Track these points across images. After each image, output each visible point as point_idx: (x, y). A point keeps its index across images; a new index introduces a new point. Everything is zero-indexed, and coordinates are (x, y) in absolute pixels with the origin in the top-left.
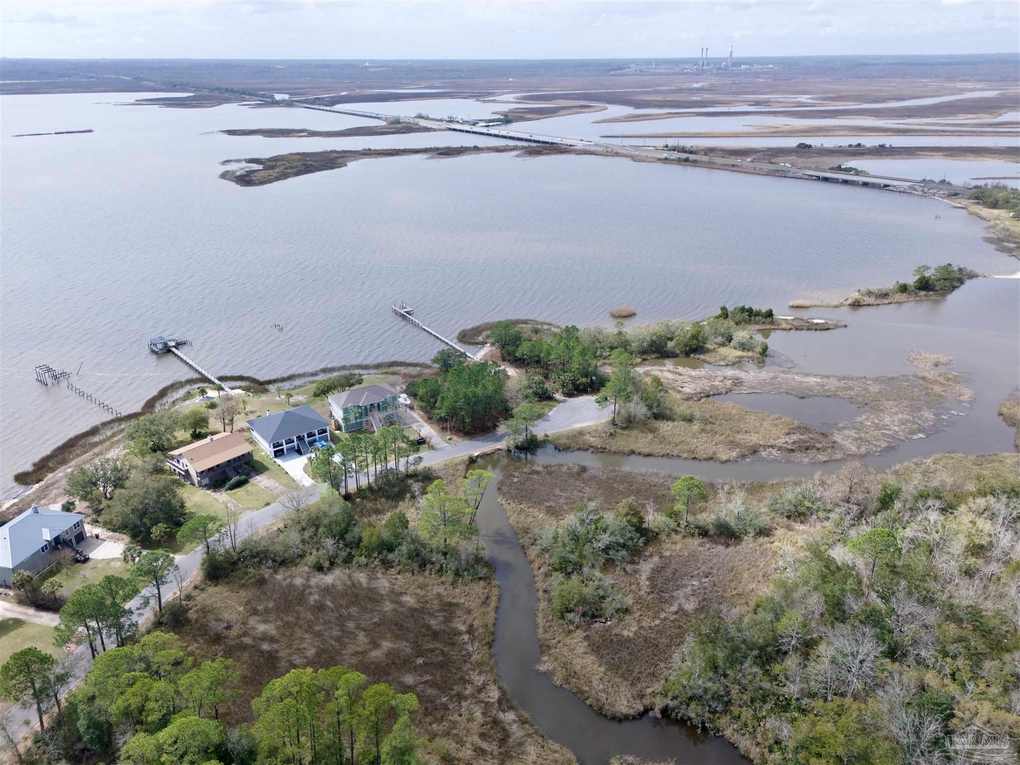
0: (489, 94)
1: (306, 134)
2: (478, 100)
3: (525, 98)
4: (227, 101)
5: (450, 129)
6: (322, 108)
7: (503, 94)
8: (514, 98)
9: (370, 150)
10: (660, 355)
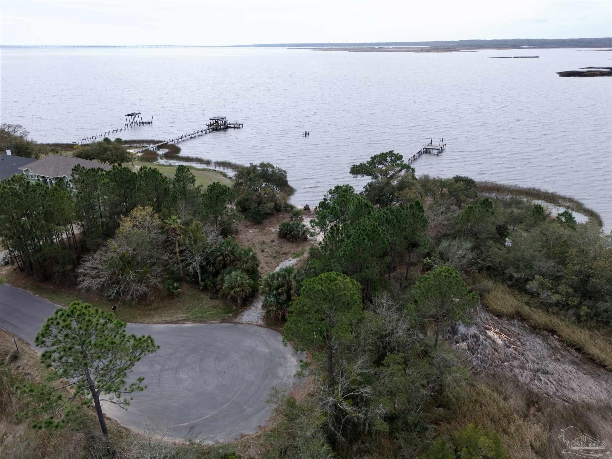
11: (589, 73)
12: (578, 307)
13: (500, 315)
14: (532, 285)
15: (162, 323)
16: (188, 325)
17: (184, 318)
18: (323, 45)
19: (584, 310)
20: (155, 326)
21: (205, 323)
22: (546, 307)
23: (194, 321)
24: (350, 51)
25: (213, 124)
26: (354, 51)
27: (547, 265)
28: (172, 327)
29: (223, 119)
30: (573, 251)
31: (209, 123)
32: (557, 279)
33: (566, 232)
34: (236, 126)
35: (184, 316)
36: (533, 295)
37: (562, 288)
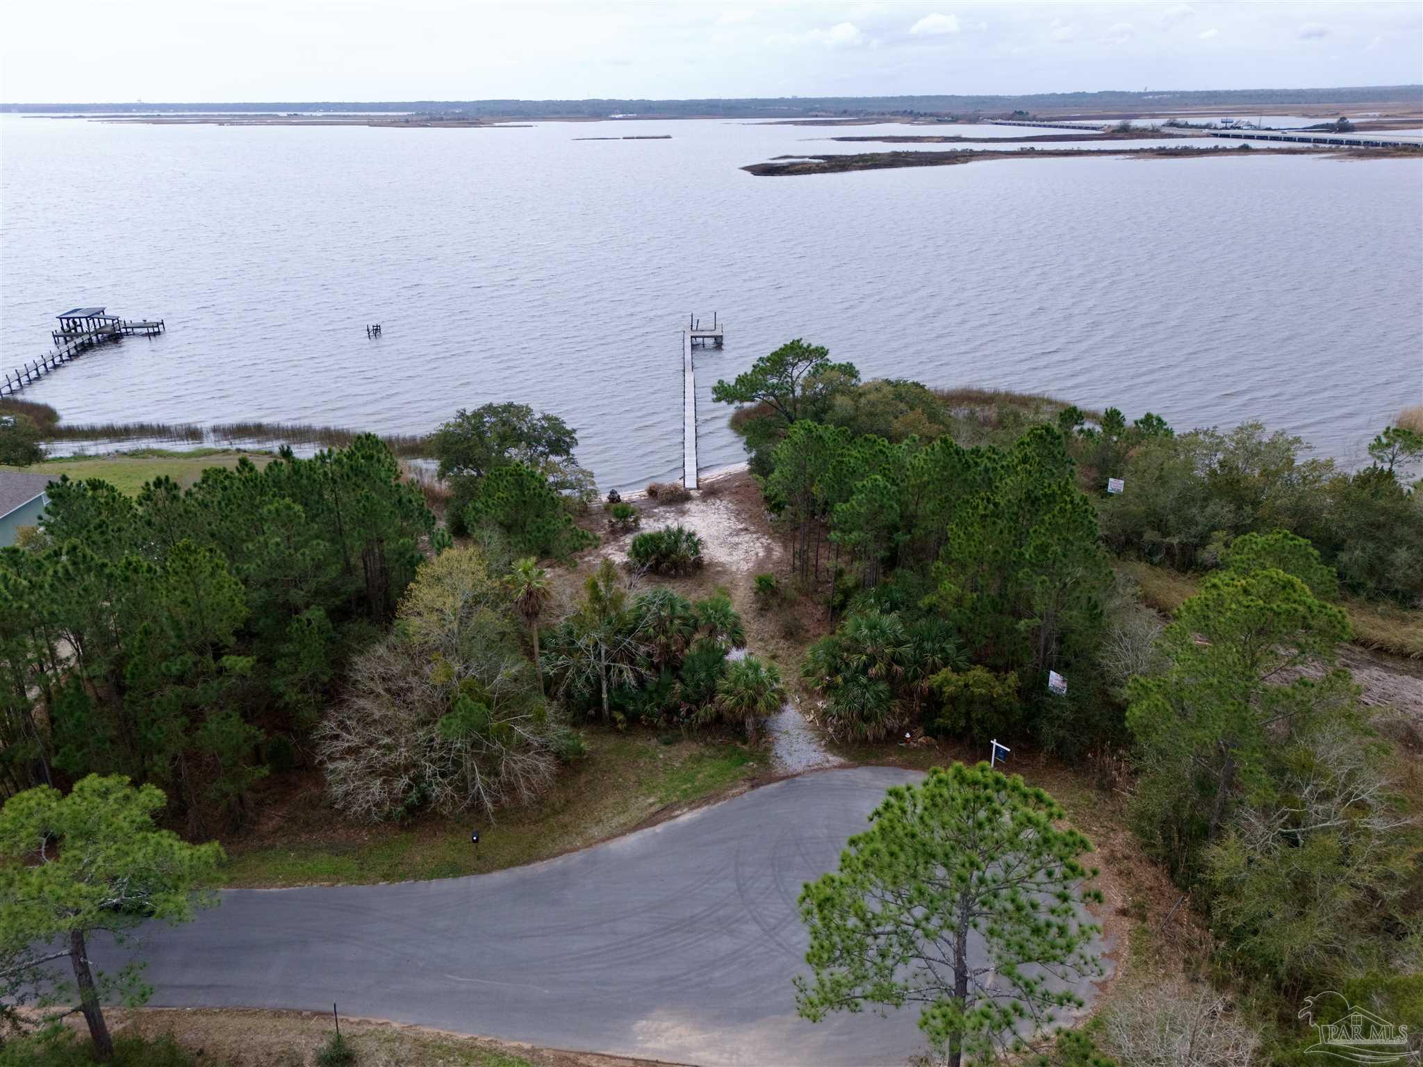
5: (1217, 136)
11: (800, 167)
15: (623, 834)
16: (686, 817)
17: (658, 807)
18: (127, 107)
20: (616, 845)
21: (719, 800)
23: (693, 805)
24: (221, 124)
25: (70, 331)
26: (232, 124)
28: (657, 834)
29: (98, 313)
31: (59, 330)
34: (153, 331)
35: (651, 800)
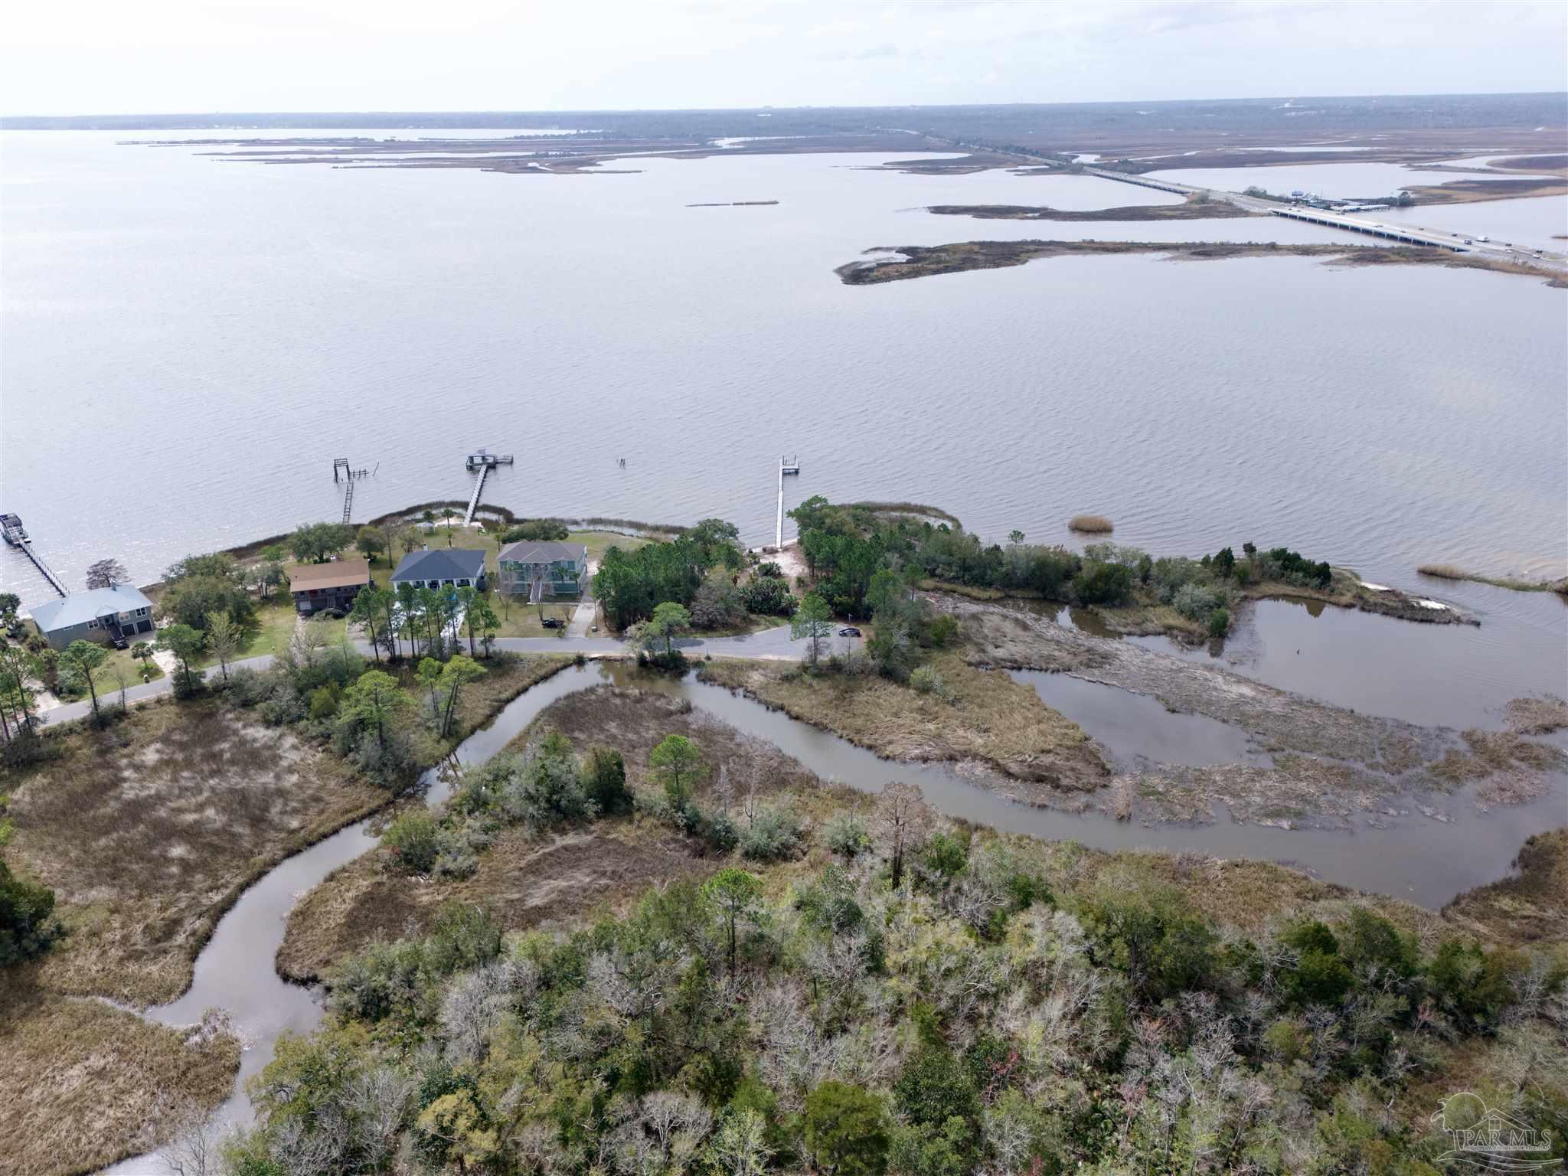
0: (1448, 156)
1: (1037, 215)
2: (1409, 166)
3: (1509, 164)
4: (997, 164)
5: (1278, 214)
6: (1122, 176)
7: (1473, 156)
8: (1488, 164)
9: (1092, 242)
10: (1040, 595)
11: (882, 271)
12: (963, 576)
13: (927, 591)
14: (938, 571)
19: (967, 577)
22: (949, 580)
27: (944, 557)
30: (954, 548)
32: (950, 564)
33: (947, 537)
36: (940, 576)
37: (954, 568)
